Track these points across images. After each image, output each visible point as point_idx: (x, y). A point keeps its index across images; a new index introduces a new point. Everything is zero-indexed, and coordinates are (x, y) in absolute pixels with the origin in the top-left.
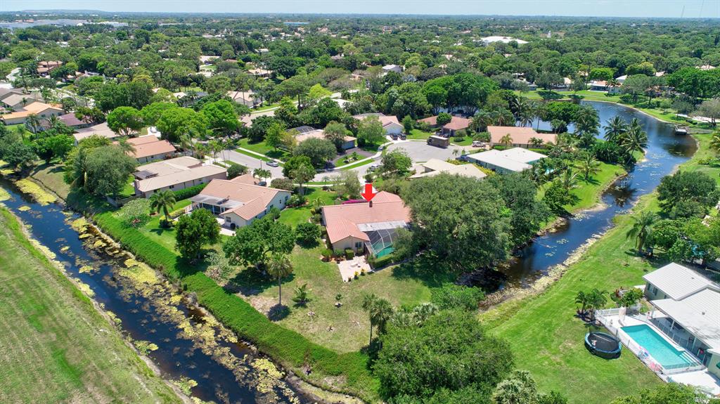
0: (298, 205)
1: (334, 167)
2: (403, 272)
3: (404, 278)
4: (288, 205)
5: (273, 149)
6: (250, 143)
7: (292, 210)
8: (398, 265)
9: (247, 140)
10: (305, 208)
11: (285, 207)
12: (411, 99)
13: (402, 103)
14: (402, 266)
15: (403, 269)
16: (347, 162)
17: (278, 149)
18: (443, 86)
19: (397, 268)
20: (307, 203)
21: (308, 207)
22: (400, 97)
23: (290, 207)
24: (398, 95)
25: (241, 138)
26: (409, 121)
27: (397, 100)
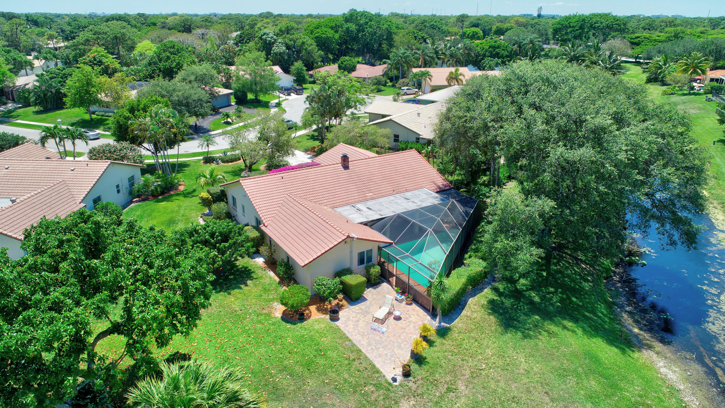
0: (162, 193)
1: (209, 131)
4: (138, 196)
5: (87, 117)
6: (38, 113)
7: (150, 205)
9: (32, 109)
10: (181, 198)
11: (131, 202)
12: (295, 42)
13: (284, 48)
16: (228, 123)
17: (94, 116)
18: (332, 28)
19: (491, 301)
20: (182, 188)
21: (187, 194)
22: (280, 40)
23: (144, 200)
24: (275, 37)
25: (20, 108)
26: (302, 70)
27: (275, 45)
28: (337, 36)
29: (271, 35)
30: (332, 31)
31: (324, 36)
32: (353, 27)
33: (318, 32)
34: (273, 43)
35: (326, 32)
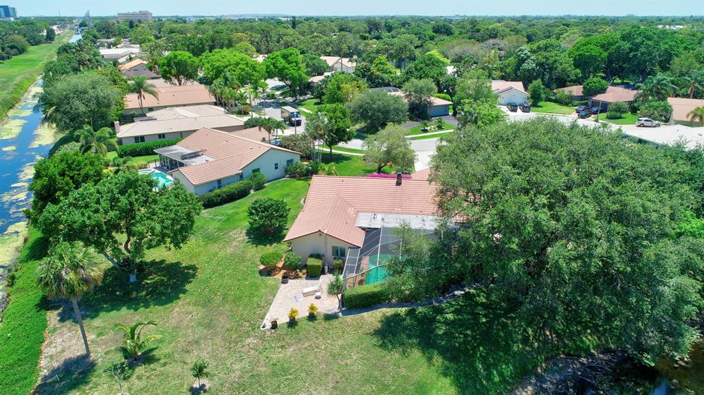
2: (405, 328)
3: (402, 344)
4: (290, 174)
6: (315, 104)
7: (292, 181)
8: (402, 311)
9: (315, 101)
11: (284, 177)
12: (548, 60)
13: (534, 65)
14: (411, 313)
15: (408, 321)
16: (425, 131)
19: (397, 315)
22: (532, 58)
23: (292, 177)
24: (529, 54)
25: (311, 99)
26: (539, 87)
27: (526, 61)
28: (605, 54)
29: (526, 51)
30: (601, 50)
31: (587, 54)
32: (626, 45)
33: (583, 50)
34: (526, 59)
35: (591, 50)
